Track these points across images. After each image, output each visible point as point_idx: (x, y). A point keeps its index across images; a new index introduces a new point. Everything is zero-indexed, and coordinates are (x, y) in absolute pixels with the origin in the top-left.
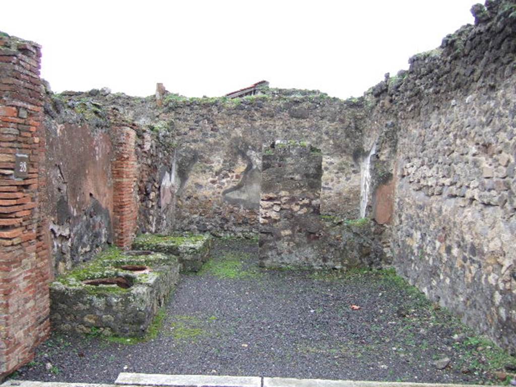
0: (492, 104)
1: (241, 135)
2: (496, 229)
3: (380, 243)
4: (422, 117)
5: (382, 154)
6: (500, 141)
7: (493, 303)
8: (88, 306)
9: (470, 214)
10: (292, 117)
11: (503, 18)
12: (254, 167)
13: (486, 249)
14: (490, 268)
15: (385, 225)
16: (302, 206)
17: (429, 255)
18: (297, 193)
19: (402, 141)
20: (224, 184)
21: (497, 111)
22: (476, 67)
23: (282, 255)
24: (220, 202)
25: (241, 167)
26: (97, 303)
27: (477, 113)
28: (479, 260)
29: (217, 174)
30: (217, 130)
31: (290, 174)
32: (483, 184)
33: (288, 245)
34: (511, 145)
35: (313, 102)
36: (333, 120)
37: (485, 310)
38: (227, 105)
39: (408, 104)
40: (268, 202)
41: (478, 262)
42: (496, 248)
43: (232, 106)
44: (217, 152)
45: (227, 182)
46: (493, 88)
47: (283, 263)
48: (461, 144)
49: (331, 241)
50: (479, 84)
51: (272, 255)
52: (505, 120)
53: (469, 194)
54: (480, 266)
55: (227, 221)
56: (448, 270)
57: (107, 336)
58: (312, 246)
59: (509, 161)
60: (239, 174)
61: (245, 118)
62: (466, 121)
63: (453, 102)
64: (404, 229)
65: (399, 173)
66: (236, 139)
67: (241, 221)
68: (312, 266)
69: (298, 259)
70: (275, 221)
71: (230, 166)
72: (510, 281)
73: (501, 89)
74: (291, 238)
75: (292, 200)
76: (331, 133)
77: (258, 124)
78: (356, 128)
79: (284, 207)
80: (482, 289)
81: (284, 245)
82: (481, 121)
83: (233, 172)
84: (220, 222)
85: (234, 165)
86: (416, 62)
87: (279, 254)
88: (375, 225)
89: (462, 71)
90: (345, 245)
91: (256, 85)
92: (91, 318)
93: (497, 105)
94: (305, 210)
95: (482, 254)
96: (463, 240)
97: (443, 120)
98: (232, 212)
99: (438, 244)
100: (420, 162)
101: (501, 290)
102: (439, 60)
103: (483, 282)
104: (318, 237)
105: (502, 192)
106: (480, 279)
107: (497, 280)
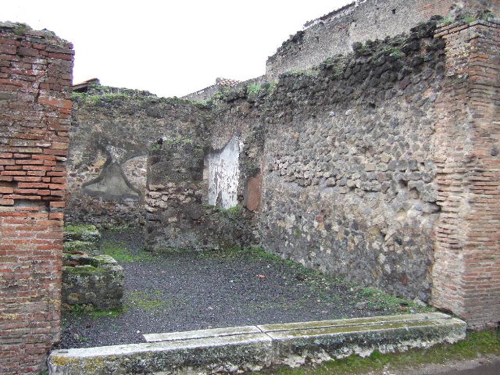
0: (373, 117)
1: (101, 131)
2: (380, 208)
3: (249, 227)
4: (294, 123)
5: (251, 152)
6: (381, 144)
7: (378, 263)
8: (72, 285)
9: (350, 198)
10: (149, 115)
11: (383, 56)
12: (114, 161)
13: (369, 224)
14: (374, 237)
15: (254, 211)
16: (187, 197)
17: (306, 233)
18: (183, 184)
19: (269, 142)
20: (83, 177)
21: (378, 122)
22: (354, 89)
23: (169, 240)
24: (80, 195)
25: (100, 161)
26: (81, 282)
27: (357, 123)
28: (361, 232)
29: (77, 167)
30: (77, 125)
31: (177, 167)
32: (365, 176)
33: (175, 230)
34: (392, 148)
35: (168, 103)
36: (186, 121)
37: (370, 268)
38: (87, 102)
39: (277, 111)
40: (158, 193)
41: (362, 234)
42: (379, 222)
43: (92, 103)
44: (77, 147)
45: (87, 175)
46: (373, 106)
47: (170, 247)
48: (340, 146)
49: (211, 227)
50: (358, 101)
51: (160, 240)
52: (386, 130)
53: (350, 183)
54: (363, 237)
55: (86, 212)
56: (329, 243)
57: (90, 312)
58: (195, 231)
59: (390, 159)
60: (98, 167)
61: (105, 114)
62: (346, 129)
63: (332, 113)
64: (275, 214)
65: (266, 168)
66: (97, 135)
67: (100, 212)
68: (194, 249)
69: (183, 243)
70: (164, 209)
71: (90, 160)
72: (393, 245)
73: (381, 107)
74: (177, 225)
75: (179, 190)
76: (184, 132)
77: (117, 120)
78: (206, 129)
79: (172, 197)
80: (366, 253)
81: (170, 231)
82: (362, 129)
83: (93, 166)
84: (80, 214)
85: (93, 159)
86: (287, 79)
87: (166, 239)
88: (246, 211)
89: (341, 90)
90: (222, 229)
91: (88, 81)
92: (75, 296)
93: (378, 118)
94: (189, 199)
95: (365, 228)
96: (345, 218)
97: (320, 125)
98: (91, 204)
99: (316, 224)
100: (293, 159)
101: (385, 252)
102: (315, 79)
103: (367, 248)
104: (200, 223)
105: (384, 182)
106: (363, 246)
107: (381, 245)
